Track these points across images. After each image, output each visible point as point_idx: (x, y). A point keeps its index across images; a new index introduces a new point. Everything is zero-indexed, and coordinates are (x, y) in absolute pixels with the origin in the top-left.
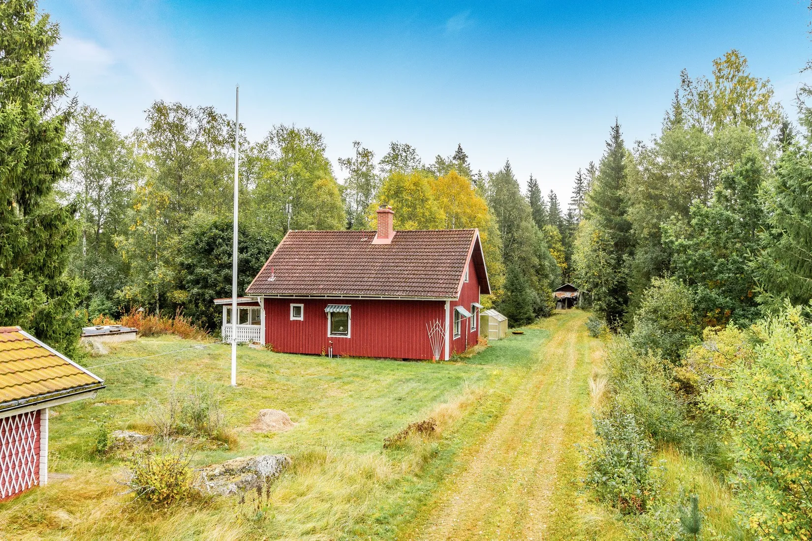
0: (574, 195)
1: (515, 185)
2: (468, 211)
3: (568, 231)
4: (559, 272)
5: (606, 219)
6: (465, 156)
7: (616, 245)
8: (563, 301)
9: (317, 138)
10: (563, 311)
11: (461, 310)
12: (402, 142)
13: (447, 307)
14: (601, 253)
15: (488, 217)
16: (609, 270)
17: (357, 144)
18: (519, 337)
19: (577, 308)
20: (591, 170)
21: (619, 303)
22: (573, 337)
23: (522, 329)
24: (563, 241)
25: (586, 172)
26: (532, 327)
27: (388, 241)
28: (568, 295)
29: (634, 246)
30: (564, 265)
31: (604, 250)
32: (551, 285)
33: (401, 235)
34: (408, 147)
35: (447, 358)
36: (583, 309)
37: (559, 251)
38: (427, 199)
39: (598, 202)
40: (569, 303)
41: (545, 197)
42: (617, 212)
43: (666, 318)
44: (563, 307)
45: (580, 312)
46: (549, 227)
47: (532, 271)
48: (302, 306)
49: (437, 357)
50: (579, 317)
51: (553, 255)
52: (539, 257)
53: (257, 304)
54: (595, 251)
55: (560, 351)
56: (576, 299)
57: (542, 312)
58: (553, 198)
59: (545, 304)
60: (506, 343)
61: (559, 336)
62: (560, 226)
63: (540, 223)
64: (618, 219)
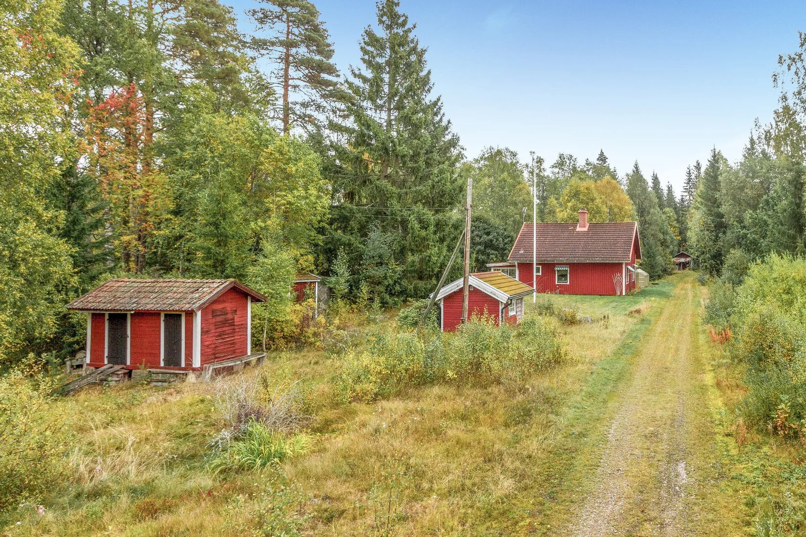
0: (686, 185)
1: (644, 181)
2: (619, 204)
3: (681, 212)
4: (676, 243)
5: (709, 210)
6: (606, 158)
7: (715, 226)
8: (679, 264)
9: (514, 155)
10: (680, 272)
11: (629, 267)
12: (566, 153)
13: (624, 266)
14: (706, 233)
15: (631, 207)
16: (711, 243)
17: (532, 153)
18: (657, 286)
19: (690, 269)
20: (698, 167)
21: (717, 264)
22: (689, 286)
23: (656, 282)
24: (678, 221)
25: (694, 168)
26: (662, 280)
27: (586, 229)
28: (682, 260)
29: (726, 227)
30: (678, 238)
31: (708, 230)
32: (672, 253)
33: (593, 226)
34: (571, 156)
35: (624, 294)
36: (693, 270)
37: (675, 227)
38: (595, 199)
39: (703, 198)
40: (684, 266)
41: (663, 186)
42: (716, 205)
43: (737, 269)
44: (679, 269)
45: (691, 272)
46: (667, 209)
47: (659, 243)
48: (540, 267)
49: (619, 293)
50: (692, 275)
51: (671, 230)
52: (663, 233)
53: (514, 266)
54: (702, 231)
55: (683, 292)
56: (688, 263)
57: (666, 272)
58: (670, 189)
59: (668, 266)
60: (650, 288)
61: (680, 285)
62: (675, 208)
63: (661, 206)
64: (716, 210)
